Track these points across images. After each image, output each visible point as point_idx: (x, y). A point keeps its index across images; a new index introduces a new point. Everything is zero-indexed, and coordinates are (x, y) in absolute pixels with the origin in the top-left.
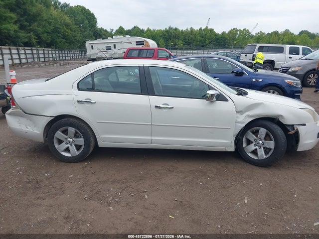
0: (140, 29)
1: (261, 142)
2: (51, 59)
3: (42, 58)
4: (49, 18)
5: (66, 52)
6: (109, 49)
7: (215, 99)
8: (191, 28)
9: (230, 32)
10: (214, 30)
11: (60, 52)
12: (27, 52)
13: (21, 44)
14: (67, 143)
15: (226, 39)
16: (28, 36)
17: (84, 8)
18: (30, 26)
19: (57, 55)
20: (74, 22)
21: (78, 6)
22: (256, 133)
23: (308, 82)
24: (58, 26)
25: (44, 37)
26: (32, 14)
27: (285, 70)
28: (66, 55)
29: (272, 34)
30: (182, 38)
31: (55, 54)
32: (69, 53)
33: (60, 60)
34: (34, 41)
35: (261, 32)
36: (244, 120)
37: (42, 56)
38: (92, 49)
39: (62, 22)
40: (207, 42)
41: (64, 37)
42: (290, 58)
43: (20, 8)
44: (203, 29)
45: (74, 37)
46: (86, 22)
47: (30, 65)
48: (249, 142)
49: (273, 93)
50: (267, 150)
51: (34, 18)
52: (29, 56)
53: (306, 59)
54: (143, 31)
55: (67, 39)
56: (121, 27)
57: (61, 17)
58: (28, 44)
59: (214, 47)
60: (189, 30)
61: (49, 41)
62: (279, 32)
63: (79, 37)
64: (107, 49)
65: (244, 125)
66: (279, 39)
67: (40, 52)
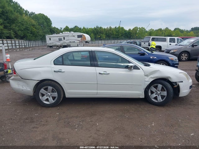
0: (79, 28)
1: (159, 92)
2: (23, 46)
3: (18, 46)
4: (23, 21)
5: (33, 42)
6: (60, 40)
7: (133, 68)
8: (110, 27)
9: (133, 29)
10: (124, 28)
11: (29, 42)
12: (9, 42)
13: (5, 37)
14: (47, 96)
15: (132, 33)
16: (9, 33)
17: (43, 15)
18: (10, 26)
19: (27, 44)
20: (38, 24)
21: (40, 14)
22: (156, 87)
23: (182, 58)
24: (28, 26)
25: (20, 33)
26: (11, 19)
27: (168, 52)
28: (33, 44)
29: (158, 30)
30: (105, 33)
31: (26, 43)
32: (34, 42)
33: (29, 47)
34: (13, 35)
35: (152, 29)
36: (149, 80)
37: (18, 44)
38: (50, 40)
39: (30, 24)
40: (120, 35)
41: (32, 33)
42: (170, 44)
43: (4, 15)
44: (117, 27)
45: (38, 33)
46: (45, 23)
47: (10, 51)
48: (152, 93)
49: (163, 65)
50: (163, 97)
51: (13, 21)
52: (9, 45)
53: (180, 45)
54: (80, 29)
55: (33, 34)
56: (67, 26)
57: (30, 21)
58: (9, 38)
59: (124, 38)
60: (109, 28)
61: (22, 36)
62: (162, 29)
63: (41, 33)
64: (59, 40)
65: (149, 83)
66: (162, 33)
67: (16, 42)
